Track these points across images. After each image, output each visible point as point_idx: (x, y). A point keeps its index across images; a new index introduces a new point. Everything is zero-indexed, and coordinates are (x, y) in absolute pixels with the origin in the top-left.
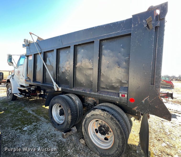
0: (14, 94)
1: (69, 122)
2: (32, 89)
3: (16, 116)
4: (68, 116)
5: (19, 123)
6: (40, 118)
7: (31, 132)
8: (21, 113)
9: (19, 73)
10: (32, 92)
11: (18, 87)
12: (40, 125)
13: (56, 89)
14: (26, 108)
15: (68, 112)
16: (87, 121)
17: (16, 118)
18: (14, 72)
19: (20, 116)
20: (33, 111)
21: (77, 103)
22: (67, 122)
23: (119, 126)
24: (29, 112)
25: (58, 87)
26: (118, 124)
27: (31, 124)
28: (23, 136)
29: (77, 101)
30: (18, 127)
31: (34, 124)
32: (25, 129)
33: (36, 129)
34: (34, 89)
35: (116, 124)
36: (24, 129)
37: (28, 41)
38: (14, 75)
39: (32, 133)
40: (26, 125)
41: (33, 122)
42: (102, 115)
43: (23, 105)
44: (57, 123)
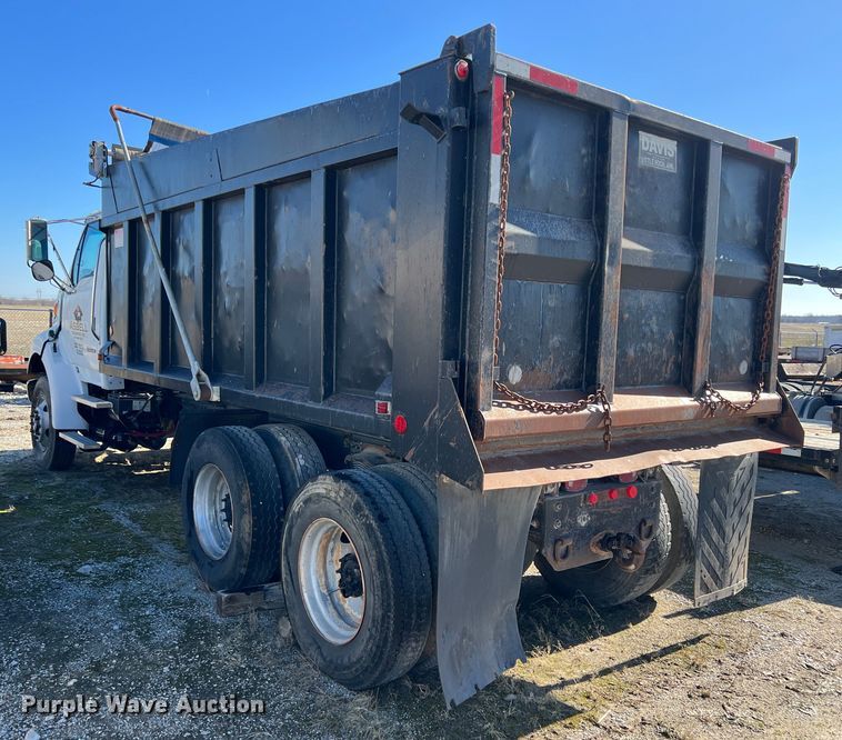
0: (61, 435)
1: (245, 547)
2: (137, 405)
3: (61, 529)
4: (241, 518)
5: (68, 551)
6: (155, 546)
7: (103, 581)
8: (82, 518)
9: (78, 319)
10: (136, 425)
11: (79, 396)
12: (147, 566)
13: (197, 394)
14: (106, 506)
15: (240, 498)
16: (294, 530)
17: (60, 534)
18: (58, 315)
19: (78, 531)
20: (134, 518)
21: (299, 467)
22: (239, 546)
23: (376, 538)
24: (115, 520)
25: (209, 383)
26: (372, 529)
27: (112, 558)
28: (72, 587)
29: (301, 456)
30: (59, 563)
31: (123, 560)
32: (86, 569)
33: (124, 574)
34: (148, 409)
35: (368, 531)
36: (80, 570)
37: (109, 151)
38: (60, 327)
39: (105, 584)
40: (91, 560)
41: (120, 556)
42: (333, 494)
43: (100, 490)
44: (209, 558)
